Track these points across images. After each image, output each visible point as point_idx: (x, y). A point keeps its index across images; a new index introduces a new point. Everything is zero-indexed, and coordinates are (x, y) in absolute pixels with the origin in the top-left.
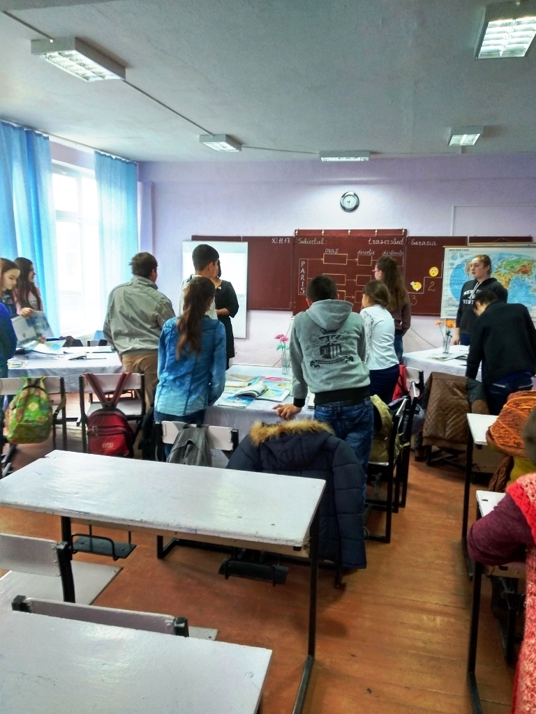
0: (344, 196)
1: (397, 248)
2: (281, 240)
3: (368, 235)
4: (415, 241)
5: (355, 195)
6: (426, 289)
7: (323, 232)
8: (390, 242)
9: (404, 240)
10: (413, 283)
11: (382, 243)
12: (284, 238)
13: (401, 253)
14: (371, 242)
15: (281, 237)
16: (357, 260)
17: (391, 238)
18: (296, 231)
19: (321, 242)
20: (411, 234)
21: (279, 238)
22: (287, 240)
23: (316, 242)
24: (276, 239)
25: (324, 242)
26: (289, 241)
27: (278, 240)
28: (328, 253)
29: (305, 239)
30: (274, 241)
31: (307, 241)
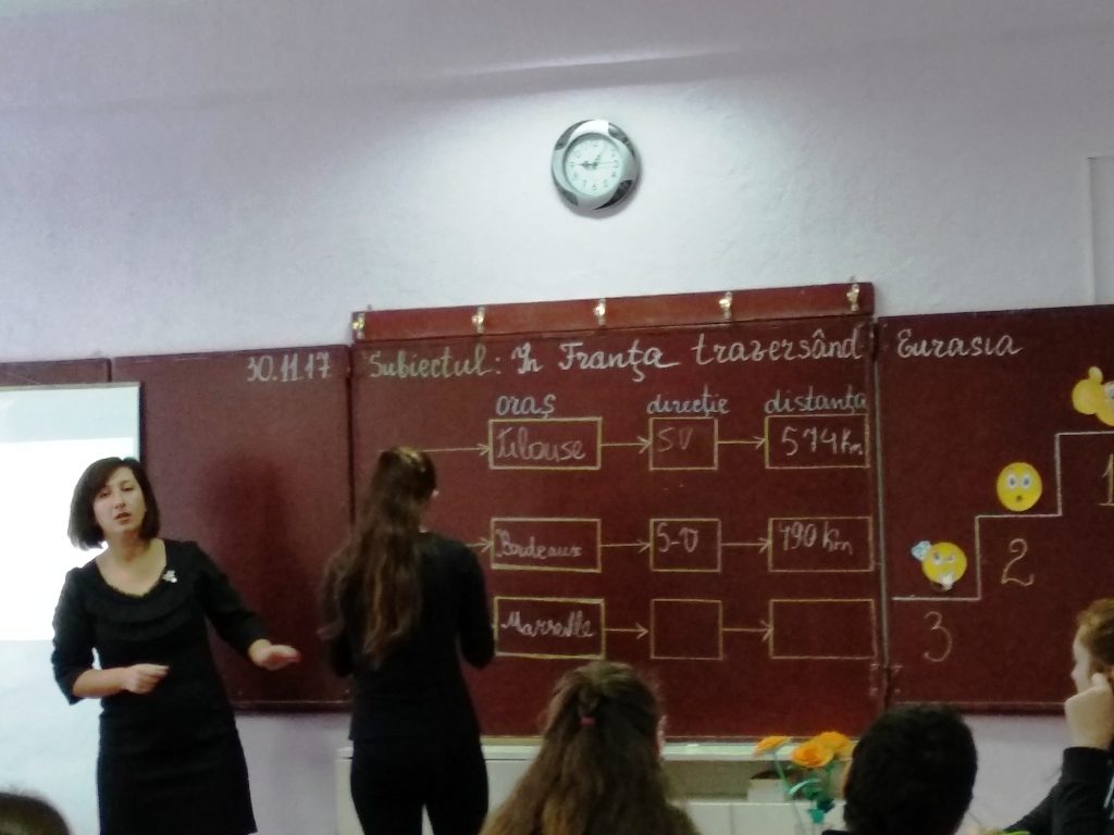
0: (566, 144)
1: (832, 377)
2: (289, 367)
3: (690, 321)
4: (915, 339)
5: (618, 134)
6: (991, 574)
7: (479, 319)
8: (797, 350)
9: (863, 337)
10: (922, 551)
11: (758, 354)
12: (303, 353)
13: (852, 402)
14: (707, 353)
15: (291, 351)
16: (646, 443)
17: (797, 331)
18: (355, 316)
19: (474, 367)
20: (894, 304)
21: (278, 354)
22: (318, 363)
23: (450, 367)
24: (266, 361)
25: (484, 365)
26: (325, 368)
27: (278, 364)
28: (510, 415)
29: (401, 354)
30: (257, 371)
31: (407, 362)
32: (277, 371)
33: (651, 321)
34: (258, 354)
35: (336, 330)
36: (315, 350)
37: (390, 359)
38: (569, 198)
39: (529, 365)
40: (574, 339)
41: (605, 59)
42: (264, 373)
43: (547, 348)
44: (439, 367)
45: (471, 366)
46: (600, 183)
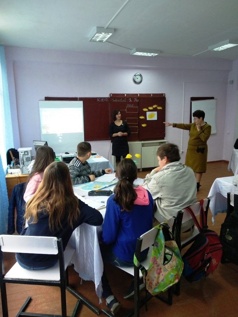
0: (135, 76)
3: (148, 97)
7: (125, 95)
12: (104, 98)
21: (101, 98)
26: (107, 100)
28: (128, 106)
29: (116, 99)
30: (98, 100)
32: (101, 100)
37: (115, 99)
38: (135, 82)
39: (131, 101)
40: (136, 98)
41: (139, 66)
43: (133, 99)
44: (121, 101)
45: (124, 100)
46: (138, 80)
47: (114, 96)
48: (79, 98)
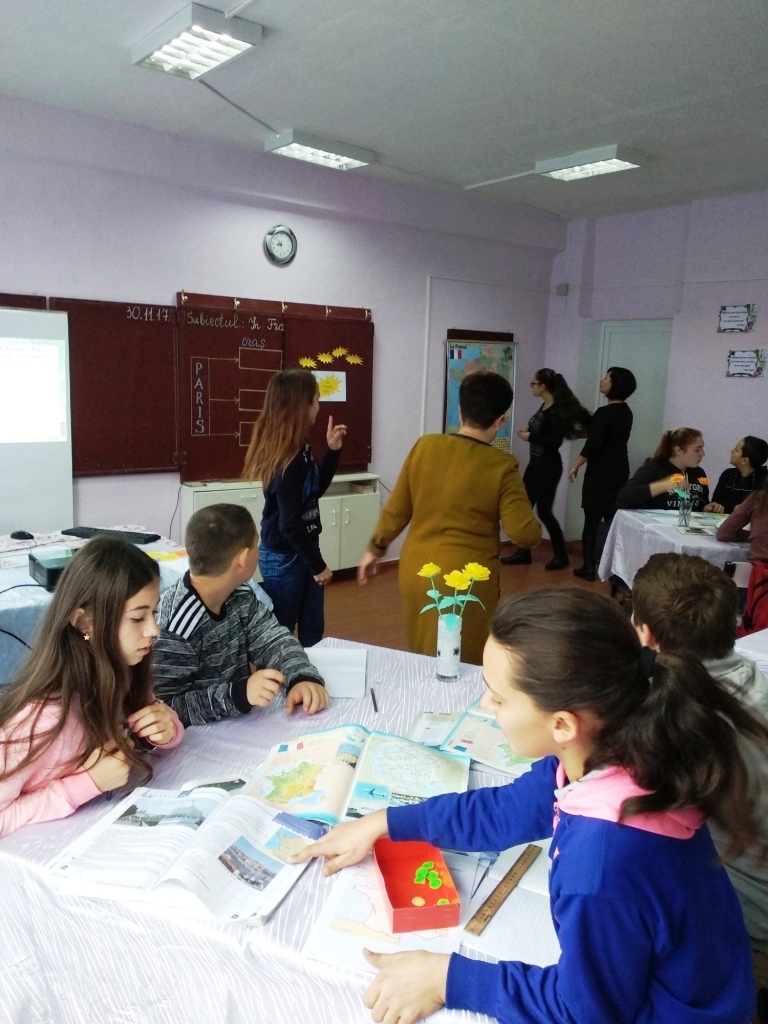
2: (148, 314)
5: (292, 233)
7: (237, 303)
15: (149, 306)
19: (233, 324)
21: (143, 307)
22: (163, 314)
23: (223, 323)
24: (136, 310)
25: (238, 323)
26: (166, 316)
27: (143, 311)
28: (247, 346)
29: (202, 315)
30: (132, 314)
31: (205, 318)
32: (142, 315)
33: (300, 314)
34: (132, 305)
35: (168, 300)
36: (162, 307)
37: (196, 315)
38: (271, 256)
39: (255, 326)
40: (273, 317)
42: (136, 315)
43: (262, 320)
44: (217, 322)
45: (232, 323)
46: (282, 252)
47: (194, 305)
48: (51, 299)
